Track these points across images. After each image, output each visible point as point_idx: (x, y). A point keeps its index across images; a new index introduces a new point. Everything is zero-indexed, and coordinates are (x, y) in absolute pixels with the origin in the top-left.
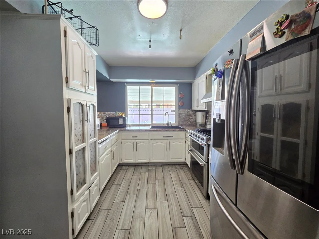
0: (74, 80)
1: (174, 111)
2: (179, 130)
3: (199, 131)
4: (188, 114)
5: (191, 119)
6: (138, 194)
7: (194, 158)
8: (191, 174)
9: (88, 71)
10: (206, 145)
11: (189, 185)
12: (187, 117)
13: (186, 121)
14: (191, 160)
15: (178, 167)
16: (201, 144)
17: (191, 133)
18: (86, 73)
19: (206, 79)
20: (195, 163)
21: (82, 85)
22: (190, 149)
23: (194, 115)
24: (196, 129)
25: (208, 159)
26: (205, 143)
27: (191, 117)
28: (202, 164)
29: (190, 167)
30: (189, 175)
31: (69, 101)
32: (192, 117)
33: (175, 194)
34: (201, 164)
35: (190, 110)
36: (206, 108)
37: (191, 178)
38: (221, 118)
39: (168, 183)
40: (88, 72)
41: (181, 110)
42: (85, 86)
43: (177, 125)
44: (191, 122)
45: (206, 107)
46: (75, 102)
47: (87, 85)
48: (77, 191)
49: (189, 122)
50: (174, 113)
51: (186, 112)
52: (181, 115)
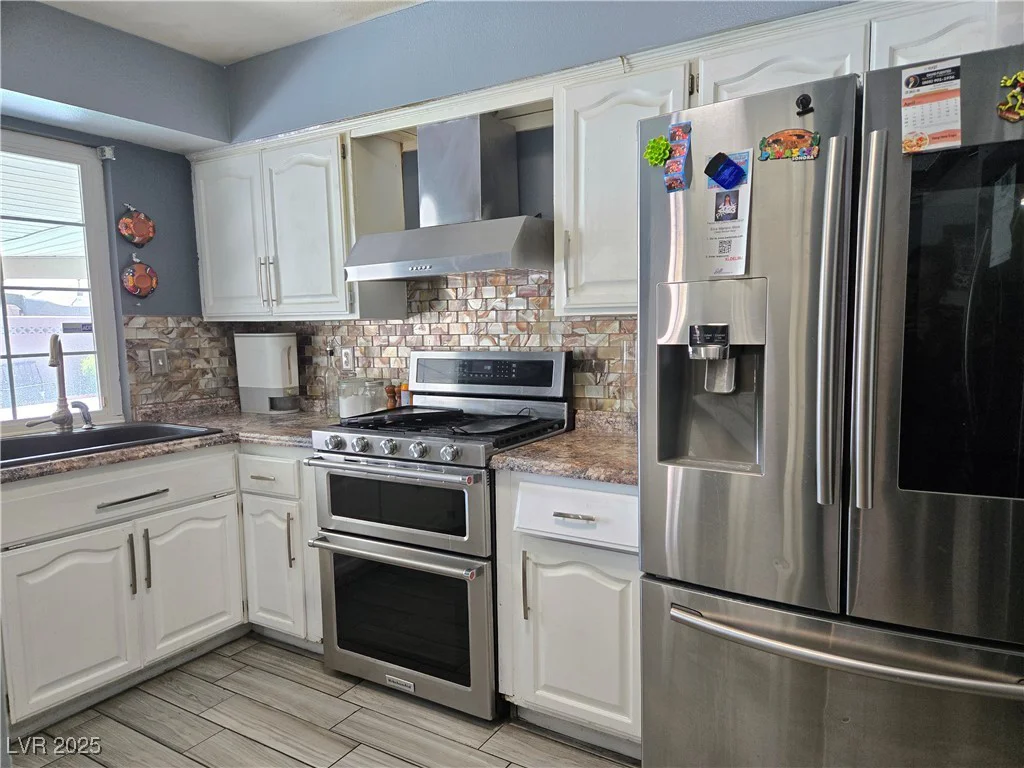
1: (86, 328)
4: (182, 346)
5: (204, 372)
10: (485, 478)
12: (178, 363)
13: (171, 386)
19: (344, 157)
23: (216, 353)
25: (494, 541)
26: (480, 471)
27: (200, 364)
28: (473, 575)
32: (207, 361)
35: (195, 320)
36: (352, 311)
41: (140, 321)
43: (116, 420)
44: (202, 395)
45: (352, 305)
49: (191, 393)
50: (88, 340)
51: (172, 336)
52: (141, 354)
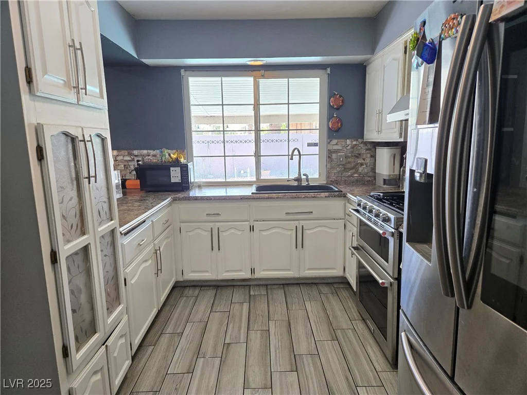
0: (45, 72)
1: (315, 145)
2: (328, 197)
3: (379, 199)
4: (352, 152)
5: (362, 164)
6: (224, 356)
7: (364, 267)
8: (357, 306)
9: (80, 43)
10: (396, 235)
11: (350, 334)
12: (349, 160)
13: (346, 170)
14: (359, 271)
15: (325, 290)
16: (381, 232)
17: (359, 205)
18: (76, 49)
19: (405, 53)
20: (366, 279)
21: (67, 84)
22: (355, 246)
23: (369, 155)
24: (372, 194)
25: (400, 270)
26: (393, 230)
27: (360, 161)
28: (383, 283)
29: (355, 290)
30: (352, 310)
31: (39, 130)
32: (364, 159)
33: (316, 355)
34: (381, 281)
35: (360, 140)
37: (355, 314)
38: (428, 172)
39: (300, 330)
40: (81, 49)
41: (335, 141)
42: (77, 87)
43: (323, 182)
44: (360, 174)
45: (401, 134)
46: (55, 133)
47: (81, 85)
48: (78, 350)
49: (354, 173)
50: (316, 150)
51: (348, 148)
52: (334, 156)
